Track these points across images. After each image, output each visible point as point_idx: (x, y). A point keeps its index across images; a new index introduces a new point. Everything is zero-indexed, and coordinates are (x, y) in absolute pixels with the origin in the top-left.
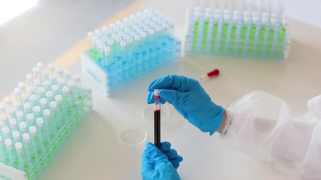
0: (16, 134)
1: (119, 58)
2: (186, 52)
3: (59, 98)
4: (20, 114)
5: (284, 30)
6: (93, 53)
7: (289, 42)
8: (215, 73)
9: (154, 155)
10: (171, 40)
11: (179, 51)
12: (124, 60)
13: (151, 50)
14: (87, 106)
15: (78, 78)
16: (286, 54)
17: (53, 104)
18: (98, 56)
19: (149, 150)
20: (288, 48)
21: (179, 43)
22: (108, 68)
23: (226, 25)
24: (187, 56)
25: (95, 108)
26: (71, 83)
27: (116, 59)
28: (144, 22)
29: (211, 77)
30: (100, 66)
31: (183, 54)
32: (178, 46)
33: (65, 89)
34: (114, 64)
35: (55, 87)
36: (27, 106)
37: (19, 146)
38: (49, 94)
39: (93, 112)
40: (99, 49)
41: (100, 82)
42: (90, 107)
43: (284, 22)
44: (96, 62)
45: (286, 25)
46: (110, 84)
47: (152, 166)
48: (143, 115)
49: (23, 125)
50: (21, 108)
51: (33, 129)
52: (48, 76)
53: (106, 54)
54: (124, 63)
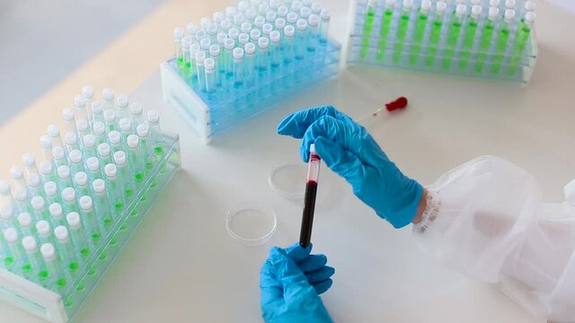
0: (43, 226)
1: (230, 74)
2: (348, 62)
3: (120, 157)
4: (50, 187)
5: (526, 30)
6: (182, 64)
7: (535, 52)
8: (399, 105)
9: (283, 271)
10: (323, 42)
11: (337, 61)
12: (239, 80)
13: (286, 62)
14: (171, 163)
15: (156, 118)
16: (528, 72)
17: (110, 169)
18: (192, 71)
19: (275, 260)
20: (532, 62)
21: (338, 48)
22: (208, 95)
23: (423, 18)
24: (350, 68)
25: (184, 166)
26: (143, 128)
27: (224, 76)
28: (275, 10)
29: (393, 111)
30: (195, 89)
31: (343, 64)
32: (335, 53)
33: (132, 140)
34: (219, 85)
35: (114, 136)
36: (63, 171)
37: (47, 250)
38: (103, 149)
39: (180, 173)
40: (194, 60)
41: (195, 119)
42: (177, 165)
43: (528, 17)
44: (187, 81)
45: (532, 22)
46: (211, 123)
47: (280, 291)
48: (269, 180)
49: (55, 209)
50: (52, 176)
51: (73, 218)
52: (101, 112)
53: (206, 71)
54: (238, 84)
